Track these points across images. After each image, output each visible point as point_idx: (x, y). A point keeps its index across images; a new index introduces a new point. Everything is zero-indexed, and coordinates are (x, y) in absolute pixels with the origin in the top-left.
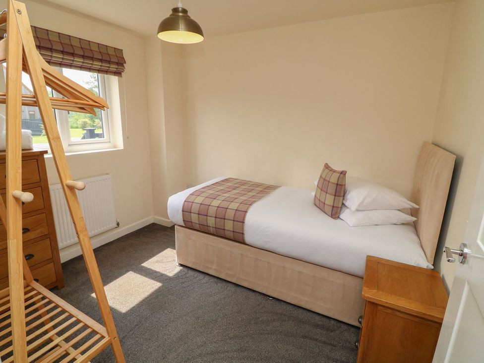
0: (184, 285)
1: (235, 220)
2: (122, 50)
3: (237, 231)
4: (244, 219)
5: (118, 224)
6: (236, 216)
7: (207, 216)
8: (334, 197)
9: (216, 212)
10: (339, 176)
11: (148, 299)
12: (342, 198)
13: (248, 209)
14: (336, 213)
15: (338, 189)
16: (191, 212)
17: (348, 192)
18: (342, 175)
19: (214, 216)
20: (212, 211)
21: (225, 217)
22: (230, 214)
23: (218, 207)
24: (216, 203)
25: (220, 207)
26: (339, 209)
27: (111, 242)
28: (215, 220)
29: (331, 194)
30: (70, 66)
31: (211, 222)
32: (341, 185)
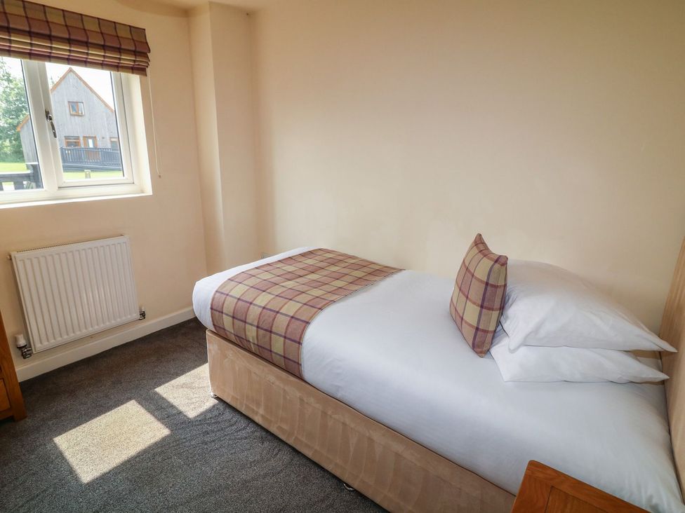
0: (207, 439)
1: (288, 336)
2: (144, 30)
3: (291, 357)
4: (301, 337)
5: (143, 315)
6: (290, 330)
7: (245, 322)
8: (479, 308)
9: (259, 318)
10: (493, 266)
11: (137, 459)
12: (495, 314)
13: (312, 317)
14: (483, 343)
15: (488, 294)
16: (222, 313)
17: (511, 300)
18: (497, 266)
19: (256, 323)
20: (254, 313)
21: (271, 327)
22: (281, 323)
23: (264, 308)
24: (263, 300)
25: (267, 309)
26: (490, 336)
27: (130, 342)
28: (257, 331)
29: (474, 303)
30: (85, 63)
31: (251, 333)
32: (496, 287)
